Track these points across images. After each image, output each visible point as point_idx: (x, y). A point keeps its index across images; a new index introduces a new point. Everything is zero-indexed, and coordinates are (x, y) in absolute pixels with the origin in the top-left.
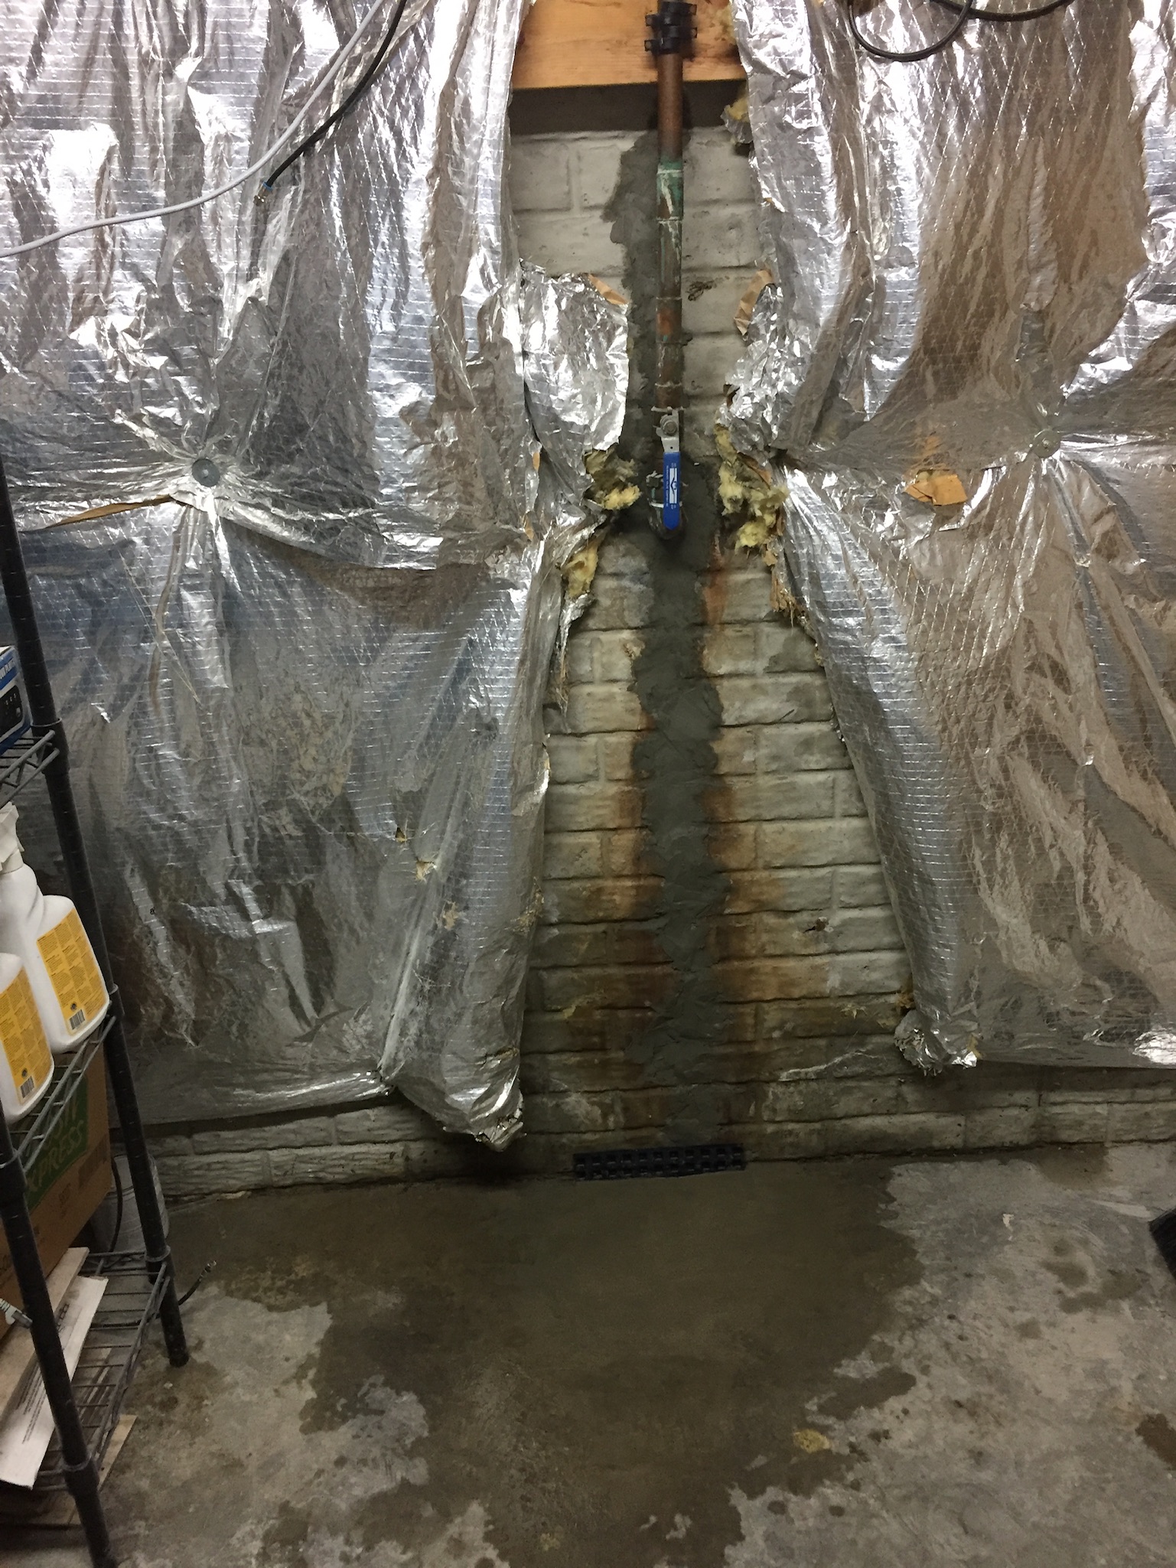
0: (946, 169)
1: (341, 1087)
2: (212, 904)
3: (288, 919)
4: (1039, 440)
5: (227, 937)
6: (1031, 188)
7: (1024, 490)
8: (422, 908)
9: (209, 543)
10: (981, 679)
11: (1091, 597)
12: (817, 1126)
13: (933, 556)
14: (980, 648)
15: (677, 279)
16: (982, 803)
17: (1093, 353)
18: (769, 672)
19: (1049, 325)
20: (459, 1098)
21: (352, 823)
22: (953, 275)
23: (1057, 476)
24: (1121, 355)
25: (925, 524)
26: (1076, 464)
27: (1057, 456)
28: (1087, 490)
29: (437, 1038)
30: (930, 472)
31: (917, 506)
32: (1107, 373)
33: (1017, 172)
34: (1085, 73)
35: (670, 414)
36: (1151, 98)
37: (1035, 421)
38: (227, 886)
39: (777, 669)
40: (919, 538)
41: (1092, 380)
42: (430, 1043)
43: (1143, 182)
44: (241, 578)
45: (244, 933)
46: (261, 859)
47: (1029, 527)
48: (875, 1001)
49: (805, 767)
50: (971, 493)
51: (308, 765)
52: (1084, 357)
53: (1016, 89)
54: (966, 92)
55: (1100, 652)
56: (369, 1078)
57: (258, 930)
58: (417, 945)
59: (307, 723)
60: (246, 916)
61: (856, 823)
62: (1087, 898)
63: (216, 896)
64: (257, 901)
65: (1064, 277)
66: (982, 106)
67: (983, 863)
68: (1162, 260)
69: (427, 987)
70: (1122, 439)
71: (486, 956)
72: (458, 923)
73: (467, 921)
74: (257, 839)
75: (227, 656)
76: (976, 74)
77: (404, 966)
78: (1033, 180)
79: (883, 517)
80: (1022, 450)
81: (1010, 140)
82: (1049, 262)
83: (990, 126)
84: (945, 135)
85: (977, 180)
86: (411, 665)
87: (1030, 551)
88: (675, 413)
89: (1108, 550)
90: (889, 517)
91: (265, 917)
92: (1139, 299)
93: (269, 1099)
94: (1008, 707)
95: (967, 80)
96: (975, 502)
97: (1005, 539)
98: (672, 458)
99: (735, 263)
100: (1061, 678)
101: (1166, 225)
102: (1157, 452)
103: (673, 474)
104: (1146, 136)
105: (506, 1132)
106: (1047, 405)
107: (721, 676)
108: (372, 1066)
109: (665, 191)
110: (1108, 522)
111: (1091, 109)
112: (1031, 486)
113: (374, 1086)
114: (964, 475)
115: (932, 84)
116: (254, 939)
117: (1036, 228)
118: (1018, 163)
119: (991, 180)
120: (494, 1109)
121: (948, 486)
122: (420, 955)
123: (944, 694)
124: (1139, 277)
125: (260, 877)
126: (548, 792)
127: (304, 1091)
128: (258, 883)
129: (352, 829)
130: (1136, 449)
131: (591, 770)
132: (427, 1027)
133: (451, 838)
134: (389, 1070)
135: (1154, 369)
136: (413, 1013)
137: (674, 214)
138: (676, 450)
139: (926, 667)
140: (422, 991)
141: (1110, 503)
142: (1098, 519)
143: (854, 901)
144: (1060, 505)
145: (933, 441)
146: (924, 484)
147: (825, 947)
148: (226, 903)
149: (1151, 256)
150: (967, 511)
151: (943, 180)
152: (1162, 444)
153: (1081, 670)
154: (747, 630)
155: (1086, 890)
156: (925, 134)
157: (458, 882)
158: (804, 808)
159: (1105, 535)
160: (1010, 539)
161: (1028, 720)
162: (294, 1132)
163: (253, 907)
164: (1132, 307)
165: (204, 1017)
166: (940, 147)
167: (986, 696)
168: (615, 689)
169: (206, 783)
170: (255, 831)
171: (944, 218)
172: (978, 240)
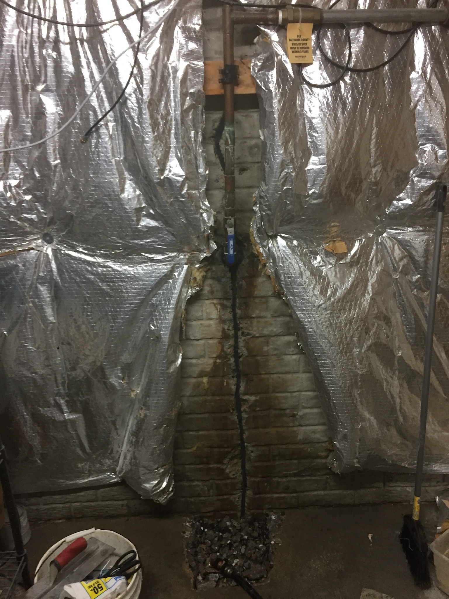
0: (337, 129)
1: (101, 479)
2: (49, 407)
3: (79, 413)
4: (377, 229)
5: (54, 420)
6: (371, 136)
7: (372, 248)
8: (133, 408)
9: (48, 266)
10: (355, 321)
11: (399, 290)
12: (295, 495)
13: (336, 274)
14: (355, 309)
15: (233, 168)
16: (357, 370)
17: (397, 197)
18: (273, 316)
19: (379, 187)
20: (147, 486)
21: (104, 376)
22: (340, 170)
23: (385, 242)
24: (408, 198)
25: (333, 261)
26: (392, 237)
27: (384, 235)
28: (396, 246)
29: (137, 461)
30: (334, 241)
31: (328, 254)
32: (403, 205)
33: (365, 130)
34: (392, 92)
35: (230, 219)
36: (418, 101)
37: (375, 222)
38: (55, 400)
39: (276, 315)
40: (330, 266)
41: (397, 207)
42: (135, 462)
43: (416, 132)
44: (61, 279)
45: (62, 419)
46: (69, 390)
47: (374, 262)
48: (317, 445)
49: (287, 353)
50: (350, 249)
51: (87, 353)
52: (395, 199)
53: (365, 98)
54: (345, 100)
55: (404, 311)
56: (113, 475)
57: (67, 417)
58: (131, 423)
59: (87, 336)
60: (62, 412)
61: (308, 375)
62: (401, 409)
63: (51, 404)
64: (67, 406)
65: (385, 169)
66: (351, 105)
67: (358, 394)
68: (424, 162)
69: (134, 440)
70: (410, 229)
71: (157, 428)
72: (146, 416)
73: (149, 414)
74: (67, 382)
75: (55, 309)
76: (349, 92)
77: (126, 431)
78: (372, 133)
79: (316, 258)
80: (371, 233)
81: (362, 117)
82: (379, 164)
83: (354, 113)
84: (337, 115)
85: (349, 133)
86: (129, 314)
87: (374, 272)
88: (233, 219)
89: (405, 272)
90: (319, 258)
91: (70, 412)
92: (415, 177)
93: (71, 484)
94: (366, 333)
95: (345, 94)
96: (353, 252)
97: (364, 267)
98: (231, 237)
99: (257, 160)
100: (387, 320)
101: (425, 149)
102: (424, 235)
103: (231, 242)
104: (417, 116)
105: (166, 498)
106: (380, 216)
107: (254, 318)
108: (114, 470)
109: (227, 135)
110: (405, 261)
111: (394, 105)
112: (375, 247)
113: (114, 478)
114: (348, 242)
115: (332, 96)
116: (65, 421)
117: (373, 151)
118: (366, 126)
119: (355, 133)
120: (161, 489)
121: (341, 247)
122: (132, 427)
123: (340, 327)
124: (415, 169)
125: (68, 396)
126: (182, 363)
127: (86, 480)
128: (67, 399)
129: (104, 378)
130: (416, 233)
131: (203, 353)
132: (134, 457)
133: (144, 381)
134: (120, 473)
135: (421, 204)
136: (128, 450)
137: (231, 144)
138: (233, 234)
139: (333, 317)
140: (132, 442)
141: (406, 254)
142: (401, 259)
143: (309, 405)
144: (386, 254)
145: (335, 229)
146: (331, 245)
147: (297, 424)
148: (54, 406)
149: (420, 161)
150: (349, 256)
151: (336, 133)
152: (426, 231)
153: (397, 318)
154: (264, 300)
155: (400, 406)
156: (329, 115)
157: (146, 398)
158: (287, 369)
159: (404, 266)
160: (366, 267)
161: (374, 338)
162: (83, 496)
163: (65, 409)
164: (413, 181)
165: (45, 452)
166: (335, 120)
167: (357, 328)
168: (211, 322)
169: (47, 358)
170: (66, 378)
171: (337, 147)
172: (350, 155)
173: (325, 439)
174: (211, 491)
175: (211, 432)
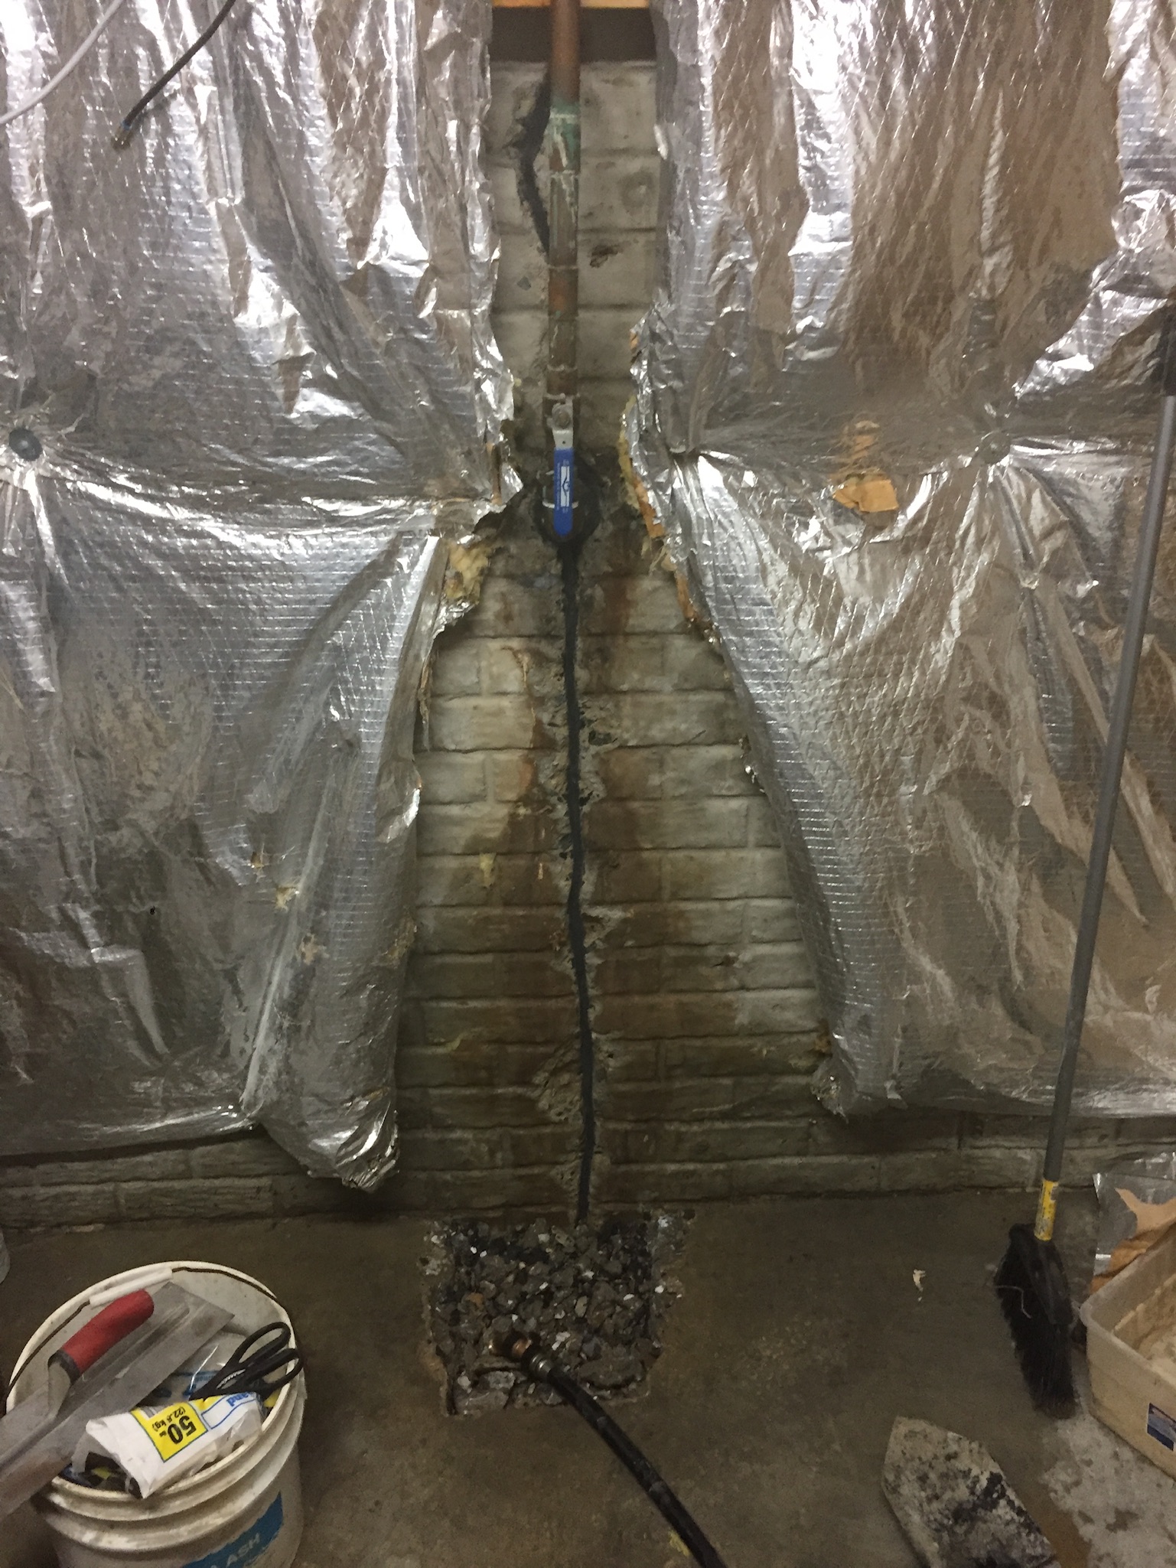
0: (888, 129)
1: (198, 1122)
2: (47, 930)
3: (132, 947)
4: (986, 443)
5: (62, 968)
6: (987, 155)
7: (967, 499)
8: (284, 936)
9: (29, 527)
10: (908, 709)
11: (1037, 623)
12: (722, 1166)
13: (862, 572)
14: (910, 675)
15: (572, 245)
16: (907, 845)
17: (1050, 349)
18: (679, 690)
19: (1001, 316)
20: (324, 1143)
21: (199, 847)
22: (892, 259)
23: (1005, 483)
24: (1082, 353)
25: (854, 533)
26: (1028, 470)
27: (1005, 461)
28: (1036, 497)
29: (296, 1080)
30: (861, 477)
31: (842, 513)
32: (1065, 372)
33: (971, 137)
34: (1056, 22)
35: (563, 402)
36: (1130, 54)
37: (982, 422)
38: (62, 911)
39: (687, 686)
40: (847, 550)
41: (1048, 380)
42: (289, 1081)
43: (1117, 153)
44: (68, 567)
45: (83, 962)
46: (100, 882)
47: (971, 539)
48: (786, 1041)
49: (715, 792)
50: (904, 502)
51: (148, 779)
52: (1041, 354)
53: (974, 36)
54: (915, 38)
55: (1046, 682)
56: (230, 1111)
57: (97, 959)
58: (279, 977)
59: (149, 735)
60: (84, 944)
61: (770, 853)
62: (1020, 948)
63: (52, 920)
64: (96, 927)
65: (1020, 261)
66: (933, 55)
67: (907, 910)
68: (1133, 246)
69: (286, 1024)
70: (1080, 446)
71: (351, 991)
72: (318, 959)
73: (326, 956)
74: (94, 861)
75: (54, 656)
76: (928, 16)
77: (265, 997)
78: (989, 147)
79: (806, 526)
80: (966, 454)
81: (963, 97)
82: (1003, 245)
83: (941, 80)
84: (889, 88)
85: (923, 145)
86: (268, 673)
87: (969, 568)
88: (569, 404)
89: (1057, 571)
90: (814, 524)
91: (106, 945)
92: (1105, 289)
93: (118, 1134)
94: (938, 741)
95: (917, 23)
96: (912, 510)
97: (942, 554)
98: (563, 454)
99: (644, 225)
100: (998, 707)
101: (1140, 205)
102: (1118, 463)
103: (565, 472)
104: (1123, 101)
105: (375, 1174)
106: (996, 405)
107: (625, 693)
108: (234, 1099)
109: (558, 138)
110: (1059, 539)
111: (1060, 63)
112: (975, 498)
113: (235, 1120)
114: (899, 479)
115: (876, 26)
116: (92, 972)
117: (989, 203)
118: (972, 126)
119: (940, 147)
120: (362, 1151)
121: (880, 493)
122: (280, 987)
123: (867, 724)
124: (1106, 263)
125: (98, 901)
126: (419, 816)
127: (158, 1125)
128: (97, 908)
129: (200, 854)
130: (1094, 458)
131: (478, 789)
132: (287, 1068)
133: (312, 864)
134: (250, 1106)
135: (1118, 370)
136: (271, 1051)
137: (567, 168)
138: (569, 446)
139: (849, 694)
140: (281, 1027)
141: (1063, 518)
142: (1047, 534)
143: (766, 936)
144: (1007, 517)
145: (866, 440)
146: (852, 489)
147: (734, 982)
148: (61, 928)
149: (1122, 242)
150: (902, 522)
151: (886, 142)
152: (1124, 453)
153: (1025, 701)
154: (655, 642)
155: (1019, 942)
156: (867, 83)
157: (318, 912)
158: (712, 837)
159: (1054, 553)
160: (950, 554)
161: (960, 757)
162: (150, 1164)
163: (91, 933)
164: (1097, 299)
165: (39, 1050)
166: (883, 104)
167: (914, 729)
168: (505, 702)
169: (36, 794)
170: (92, 850)
171: (885, 187)
172: (922, 214)
173: (810, 1024)
174: (499, 1155)
175: (503, 1003)
